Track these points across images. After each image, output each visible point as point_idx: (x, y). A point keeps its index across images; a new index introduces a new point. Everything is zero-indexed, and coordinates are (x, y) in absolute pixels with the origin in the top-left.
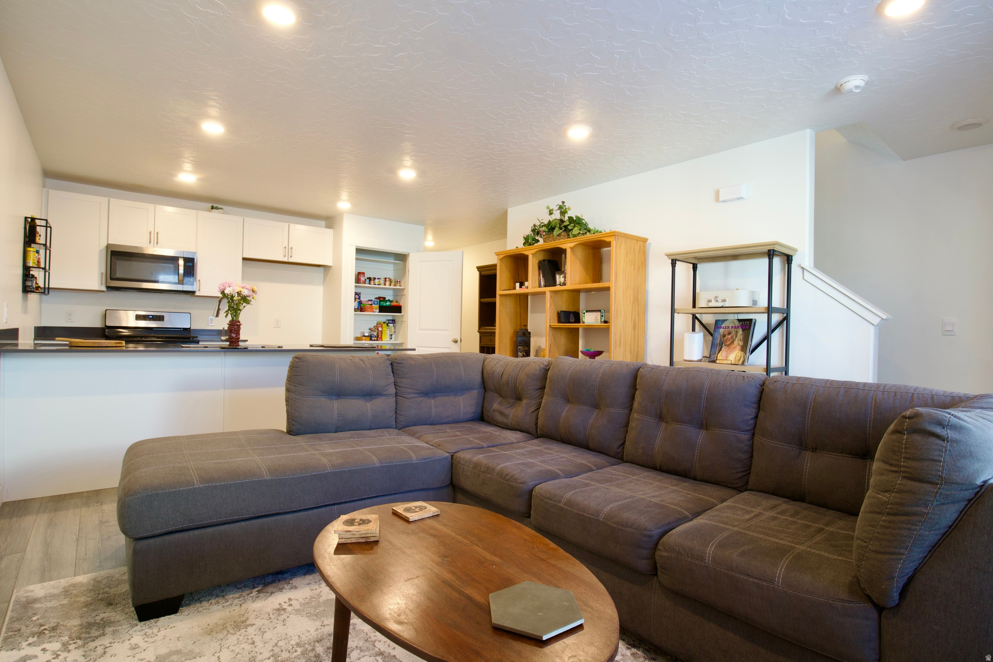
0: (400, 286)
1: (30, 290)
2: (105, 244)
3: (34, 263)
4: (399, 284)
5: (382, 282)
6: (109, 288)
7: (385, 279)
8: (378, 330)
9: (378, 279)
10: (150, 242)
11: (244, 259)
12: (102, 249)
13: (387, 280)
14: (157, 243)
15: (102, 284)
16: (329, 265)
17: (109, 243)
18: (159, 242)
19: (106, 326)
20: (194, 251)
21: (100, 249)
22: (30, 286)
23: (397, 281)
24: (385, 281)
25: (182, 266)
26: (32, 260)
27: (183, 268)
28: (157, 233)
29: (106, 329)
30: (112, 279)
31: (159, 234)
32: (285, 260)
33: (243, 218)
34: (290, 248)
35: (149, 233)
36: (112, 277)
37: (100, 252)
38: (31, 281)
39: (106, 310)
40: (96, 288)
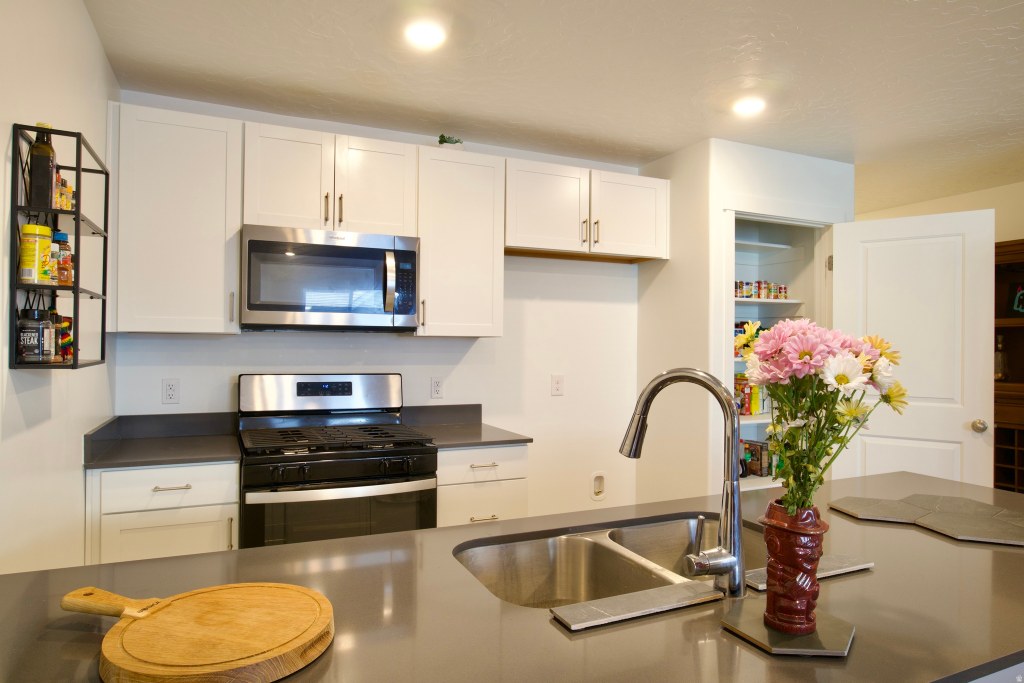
0: (786, 298)
1: (33, 358)
2: (237, 227)
3: (45, 273)
4: (783, 294)
5: (753, 289)
6: (245, 327)
7: (759, 283)
8: (743, 392)
9: (747, 284)
10: (326, 219)
11: (510, 252)
12: (231, 239)
13: (763, 286)
14: (340, 221)
15: (232, 320)
16: (664, 258)
17: (245, 223)
18: (344, 218)
19: (240, 411)
20: (414, 235)
21: (227, 239)
22: (31, 348)
23: (780, 288)
24: (759, 288)
25: (391, 271)
26: (37, 263)
27: (394, 275)
28: (340, 198)
29: (241, 416)
30: (252, 307)
31: (344, 200)
32: (584, 249)
33: (504, 159)
34: (592, 223)
35: (323, 199)
36: (252, 302)
37: (228, 244)
38: (38, 330)
39: (240, 376)
40: (221, 330)
